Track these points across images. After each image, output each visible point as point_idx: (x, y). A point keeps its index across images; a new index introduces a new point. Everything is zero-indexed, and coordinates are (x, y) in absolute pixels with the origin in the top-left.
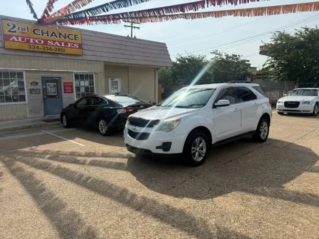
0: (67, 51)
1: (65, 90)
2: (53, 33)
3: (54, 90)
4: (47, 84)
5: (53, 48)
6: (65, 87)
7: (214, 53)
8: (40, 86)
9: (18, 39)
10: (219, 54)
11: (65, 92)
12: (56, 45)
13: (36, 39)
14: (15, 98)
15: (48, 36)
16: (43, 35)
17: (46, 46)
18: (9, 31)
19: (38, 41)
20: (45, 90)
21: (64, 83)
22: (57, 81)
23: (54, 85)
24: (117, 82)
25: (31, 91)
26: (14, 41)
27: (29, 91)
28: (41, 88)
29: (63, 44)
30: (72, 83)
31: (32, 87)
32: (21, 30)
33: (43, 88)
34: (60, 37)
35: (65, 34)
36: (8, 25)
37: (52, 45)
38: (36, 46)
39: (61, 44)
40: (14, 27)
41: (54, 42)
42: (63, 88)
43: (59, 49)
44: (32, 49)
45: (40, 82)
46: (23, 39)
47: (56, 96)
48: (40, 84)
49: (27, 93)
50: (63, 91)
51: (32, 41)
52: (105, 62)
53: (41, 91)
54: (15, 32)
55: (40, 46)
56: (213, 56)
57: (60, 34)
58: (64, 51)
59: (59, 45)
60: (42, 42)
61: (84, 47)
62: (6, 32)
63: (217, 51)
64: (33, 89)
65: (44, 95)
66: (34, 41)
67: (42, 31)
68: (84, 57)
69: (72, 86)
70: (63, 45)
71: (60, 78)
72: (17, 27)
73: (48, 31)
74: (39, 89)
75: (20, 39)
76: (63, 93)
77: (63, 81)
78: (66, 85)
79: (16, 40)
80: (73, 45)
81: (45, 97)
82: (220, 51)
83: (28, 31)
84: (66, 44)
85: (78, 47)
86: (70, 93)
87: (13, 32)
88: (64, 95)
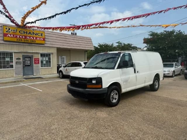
0: (37, 42)
1: (35, 62)
2: (30, 32)
3: (29, 62)
4: (26, 59)
5: (29, 40)
7: (117, 43)
8: (21, 60)
9: (11, 36)
10: (120, 43)
11: (35, 64)
12: (31, 39)
13: (20, 36)
14: (8, 66)
15: (27, 34)
16: (24, 34)
17: (25, 39)
18: (7, 32)
19: (22, 37)
20: (24, 62)
21: (34, 58)
22: (31, 58)
23: (29, 60)
24: (64, 58)
25: (17, 63)
26: (9, 36)
27: (15, 63)
29: (35, 38)
30: (39, 59)
31: (17, 61)
32: (13, 31)
34: (33, 35)
35: (36, 33)
36: (6, 29)
37: (29, 39)
38: (20, 39)
39: (33, 38)
40: (9, 29)
41: (30, 37)
43: (32, 41)
44: (18, 41)
45: (21, 58)
46: (13, 36)
47: (29, 66)
48: (22, 59)
49: (15, 64)
50: (34, 63)
51: (18, 37)
52: (57, 48)
54: (10, 32)
55: (22, 39)
57: (33, 33)
58: (35, 42)
59: (32, 38)
60: (24, 37)
61: (46, 40)
62: (5, 32)
63: (119, 42)
64: (18, 62)
65: (23, 65)
66: (19, 37)
67: (24, 31)
68: (46, 45)
70: (35, 39)
71: (32, 56)
72: (11, 29)
73: (27, 32)
74: (21, 62)
75: (12, 35)
76: (34, 64)
77: (34, 57)
78: (35, 60)
79: (10, 36)
80: (40, 39)
81: (24, 66)
82: (121, 42)
83: (16, 31)
84: (36, 38)
85: (43, 40)
86: (37, 64)
87: (9, 32)
88: (34, 65)
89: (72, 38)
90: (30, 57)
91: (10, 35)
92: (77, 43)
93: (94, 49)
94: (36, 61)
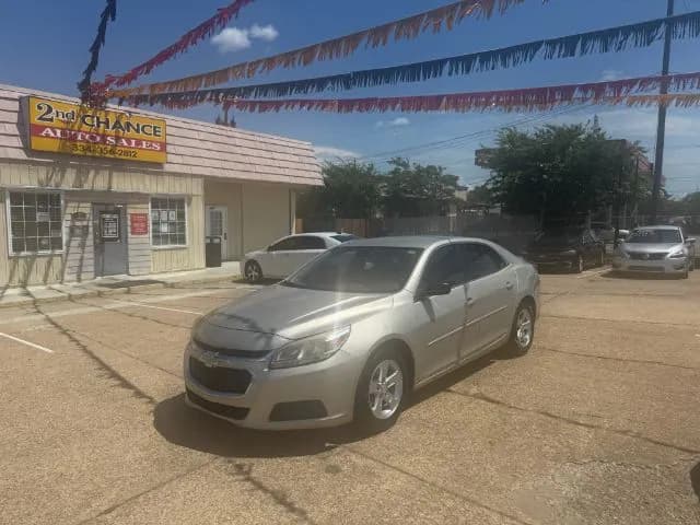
0: (143, 156)
1: (133, 228)
2: (118, 122)
3: (113, 227)
4: (103, 216)
5: (115, 149)
6: (132, 222)
7: (394, 162)
8: (89, 221)
9: (55, 133)
10: (403, 165)
11: (133, 233)
12: (122, 145)
13: (87, 133)
14: (44, 242)
15: (108, 127)
16: (98, 126)
17: (103, 147)
18: (40, 119)
19: (91, 137)
20: (97, 229)
21: (131, 215)
22: (119, 211)
23: (115, 219)
24: (221, 213)
25: (72, 230)
26: (47, 136)
27: (68, 230)
28: (90, 224)
29: (133, 141)
30: (146, 215)
31: (74, 223)
32: (60, 118)
33: (94, 225)
34: (128, 130)
35: (138, 125)
36: (40, 108)
37: (115, 145)
38: (86, 145)
39: (129, 143)
40: (50, 110)
41: (118, 139)
42: (129, 223)
43: (126, 153)
44: (78, 152)
45: (89, 212)
46: (63, 133)
47: (116, 239)
48: (90, 217)
49: (66, 234)
50: (129, 229)
51: (79, 138)
52: (205, 176)
53: (91, 229)
54: (51, 120)
55: (94, 147)
56: (393, 167)
57: (128, 125)
58: (134, 156)
59: (126, 144)
60: (98, 139)
61: (169, 148)
62: (35, 120)
63: (400, 158)
64: (76, 227)
65: (95, 238)
66: (83, 137)
67: (98, 118)
68: (167, 168)
69: (146, 222)
70: (133, 145)
72: (54, 111)
73: (107, 120)
74: (88, 227)
75: (59, 132)
76: (130, 235)
77: (130, 211)
78: (135, 219)
79: (52, 135)
80: (151, 145)
81: (98, 241)
83: (73, 118)
84: (139, 142)
85: (159, 148)
86: (142, 233)
87: (47, 120)
88: (132, 239)
89: (252, 144)
90: (117, 211)
91: (53, 129)
92: (270, 162)
93: (321, 183)
94: (136, 225)
